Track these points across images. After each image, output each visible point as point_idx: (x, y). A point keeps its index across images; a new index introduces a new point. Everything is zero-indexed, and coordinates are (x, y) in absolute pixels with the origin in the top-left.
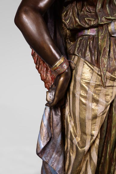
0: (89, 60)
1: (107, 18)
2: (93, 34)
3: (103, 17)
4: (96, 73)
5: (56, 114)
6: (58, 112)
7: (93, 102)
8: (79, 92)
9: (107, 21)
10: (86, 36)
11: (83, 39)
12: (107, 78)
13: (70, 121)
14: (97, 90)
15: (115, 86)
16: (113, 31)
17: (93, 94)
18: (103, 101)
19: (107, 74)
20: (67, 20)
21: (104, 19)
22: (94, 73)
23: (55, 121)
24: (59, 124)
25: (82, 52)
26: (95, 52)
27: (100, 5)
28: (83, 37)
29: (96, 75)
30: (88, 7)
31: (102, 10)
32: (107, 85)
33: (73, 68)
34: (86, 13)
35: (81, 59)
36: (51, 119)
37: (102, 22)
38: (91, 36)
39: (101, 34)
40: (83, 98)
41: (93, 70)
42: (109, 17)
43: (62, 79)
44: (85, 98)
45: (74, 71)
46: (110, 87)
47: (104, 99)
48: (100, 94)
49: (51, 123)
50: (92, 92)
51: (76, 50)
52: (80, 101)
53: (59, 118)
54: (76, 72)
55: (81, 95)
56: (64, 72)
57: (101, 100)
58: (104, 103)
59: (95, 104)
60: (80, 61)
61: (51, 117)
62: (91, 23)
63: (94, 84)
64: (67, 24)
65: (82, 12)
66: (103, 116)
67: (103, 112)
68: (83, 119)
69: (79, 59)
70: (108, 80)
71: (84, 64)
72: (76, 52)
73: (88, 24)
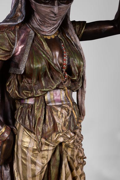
0: (28, 127)
1: (42, 90)
2: (32, 103)
3: (38, 89)
4: (33, 139)
5: (6, 169)
6: (8, 167)
7: (32, 164)
8: (21, 154)
9: (41, 93)
10: (26, 105)
11: (24, 107)
12: (42, 143)
13: (17, 176)
14: (35, 153)
15: (50, 150)
16: (49, 100)
17: (32, 157)
18: (40, 163)
19: (42, 141)
20: (10, 90)
21: (39, 91)
22: (32, 140)
23: (5, 176)
24: (9, 178)
25: (22, 120)
26: (33, 120)
27: (35, 80)
28: (24, 106)
29: (34, 140)
30: (27, 79)
31: (38, 82)
32: (42, 149)
33: (15, 133)
34: (25, 84)
35: (22, 126)
36: (2, 173)
37: (37, 95)
38: (30, 105)
39: (37, 105)
40: (24, 160)
41: (30, 136)
42: (43, 89)
43: (4, 145)
44: (25, 160)
45: (17, 136)
46: (46, 151)
47: (41, 161)
48: (37, 157)
49: (3, 177)
50: (30, 155)
51: (18, 118)
52: (22, 162)
53: (8, 173)
54: (18, 137)
55: (22, 157)
56: (5, 140)
57: (38, 162)
58: (40, 165)
59: (33, 165)
60: (20, 128)
61: (2, 171)
62: (28, 95)
63: (32, 149)
64: (11, 93)
65: (23, 83)
66: (41, 174)
67: (41, 171)
68: (25, 176)
69: (20, 126)
70: (44, 145)
71: (23, 131)
72: (17, 119)
73: (26, 96)
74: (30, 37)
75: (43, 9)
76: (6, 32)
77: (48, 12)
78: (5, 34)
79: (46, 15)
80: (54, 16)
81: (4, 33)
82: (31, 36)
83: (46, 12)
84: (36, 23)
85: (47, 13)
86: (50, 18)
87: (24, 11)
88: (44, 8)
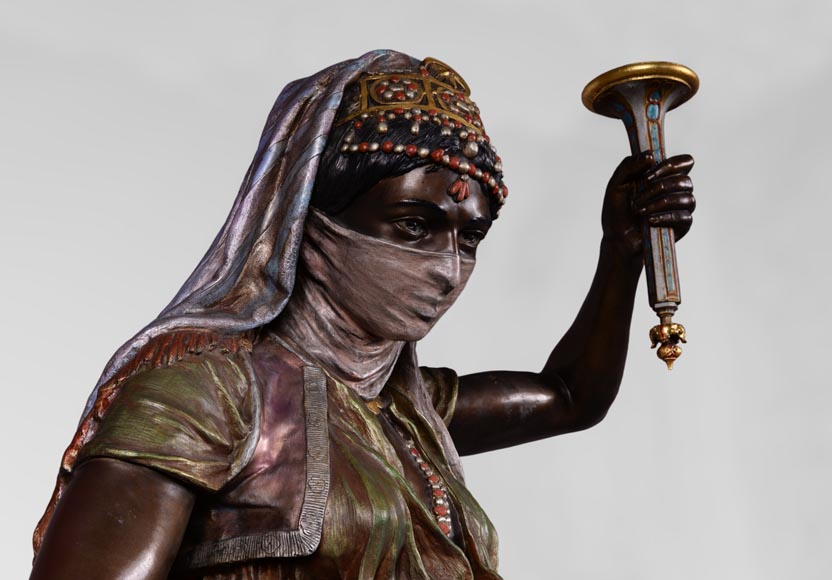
74: (310, 390)
75: (394, 263)
76: (212, 359)
77: (414, 278)
78: (210, 366)
79: (402, 290)
80: (439, 298)
81: (205, 364)
82: (317, 389)
83: (406, 275)
84: (314, 339)
85: (408, 282)
86: (414, 304)
87: (294, 271)
88: (399, 259)
